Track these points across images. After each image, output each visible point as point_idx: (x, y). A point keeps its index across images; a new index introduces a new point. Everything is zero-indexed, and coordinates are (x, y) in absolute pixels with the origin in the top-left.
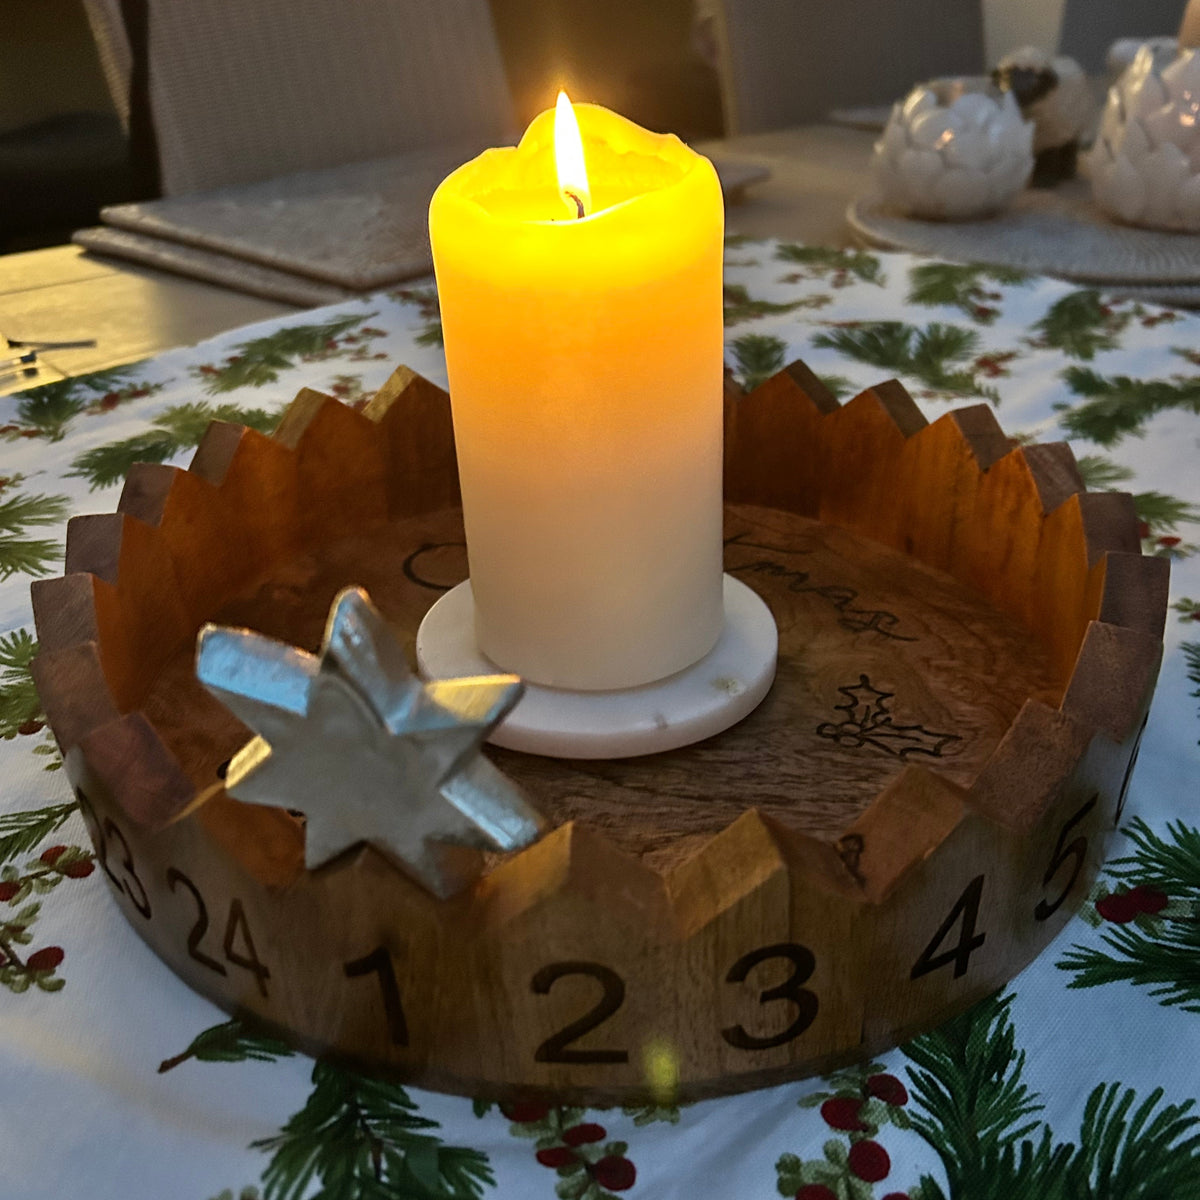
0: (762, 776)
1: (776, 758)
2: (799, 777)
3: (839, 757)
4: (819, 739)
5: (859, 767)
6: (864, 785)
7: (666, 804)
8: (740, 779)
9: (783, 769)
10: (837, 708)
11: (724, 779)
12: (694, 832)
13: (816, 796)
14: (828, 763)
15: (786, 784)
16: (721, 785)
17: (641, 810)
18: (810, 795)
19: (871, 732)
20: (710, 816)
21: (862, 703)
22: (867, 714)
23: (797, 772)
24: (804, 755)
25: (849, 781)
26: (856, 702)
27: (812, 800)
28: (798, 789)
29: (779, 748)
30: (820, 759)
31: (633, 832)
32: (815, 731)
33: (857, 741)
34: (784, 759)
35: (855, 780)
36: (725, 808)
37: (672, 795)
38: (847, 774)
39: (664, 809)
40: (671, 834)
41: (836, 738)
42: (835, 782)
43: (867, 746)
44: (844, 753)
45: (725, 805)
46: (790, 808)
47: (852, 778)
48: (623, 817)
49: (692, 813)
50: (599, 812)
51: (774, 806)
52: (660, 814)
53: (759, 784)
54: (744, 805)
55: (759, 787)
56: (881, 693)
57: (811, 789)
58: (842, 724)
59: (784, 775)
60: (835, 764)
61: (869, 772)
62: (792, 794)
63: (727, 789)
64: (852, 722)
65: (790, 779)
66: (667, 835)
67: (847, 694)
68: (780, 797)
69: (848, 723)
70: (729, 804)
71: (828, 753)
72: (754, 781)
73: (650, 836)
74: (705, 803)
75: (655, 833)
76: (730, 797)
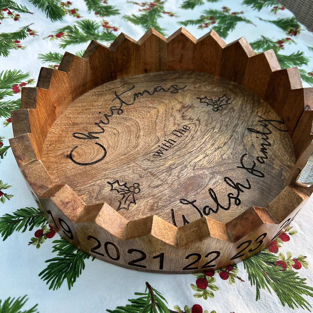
0: (228, 125)
2: (230, 120)
3: (225, 112)
4: (218, 112)
5: (230, 110)
6: (236, 112)
8: (227, 128)
9: (226, 121)
10: (207, 106)
15: (231, 122)
18: (236, 120)
19: (218, 104)
21: (207, 102)
22: (211, 102)
23: (228, 119)
24: (223, 116)
25: (234, 113)
27: (238, 120)
28: (234, 121)
30: (225, 114)
32: (215, 112)
33: (221, 107)
34: (223, 120)
38: (231, 113)
41: (218, 110)
42: (233, 115)
43: (223, 106)
44: (224, 110)
46: (240, 125)
48: (233, 150)
51: (238, 127)
53: (230, 126)
54: (236, 130)
56: (205, 98)
59: (228, 121)
60: (227, 113)
61: (232, 110)
62: (235, 123)
67: (203, 102)
69: (214, 106)
71: (223, 113)
72: (229, 126)
73: (242, 148)
74: (234, 136)
75: (241, 147)
76: (233, 132)
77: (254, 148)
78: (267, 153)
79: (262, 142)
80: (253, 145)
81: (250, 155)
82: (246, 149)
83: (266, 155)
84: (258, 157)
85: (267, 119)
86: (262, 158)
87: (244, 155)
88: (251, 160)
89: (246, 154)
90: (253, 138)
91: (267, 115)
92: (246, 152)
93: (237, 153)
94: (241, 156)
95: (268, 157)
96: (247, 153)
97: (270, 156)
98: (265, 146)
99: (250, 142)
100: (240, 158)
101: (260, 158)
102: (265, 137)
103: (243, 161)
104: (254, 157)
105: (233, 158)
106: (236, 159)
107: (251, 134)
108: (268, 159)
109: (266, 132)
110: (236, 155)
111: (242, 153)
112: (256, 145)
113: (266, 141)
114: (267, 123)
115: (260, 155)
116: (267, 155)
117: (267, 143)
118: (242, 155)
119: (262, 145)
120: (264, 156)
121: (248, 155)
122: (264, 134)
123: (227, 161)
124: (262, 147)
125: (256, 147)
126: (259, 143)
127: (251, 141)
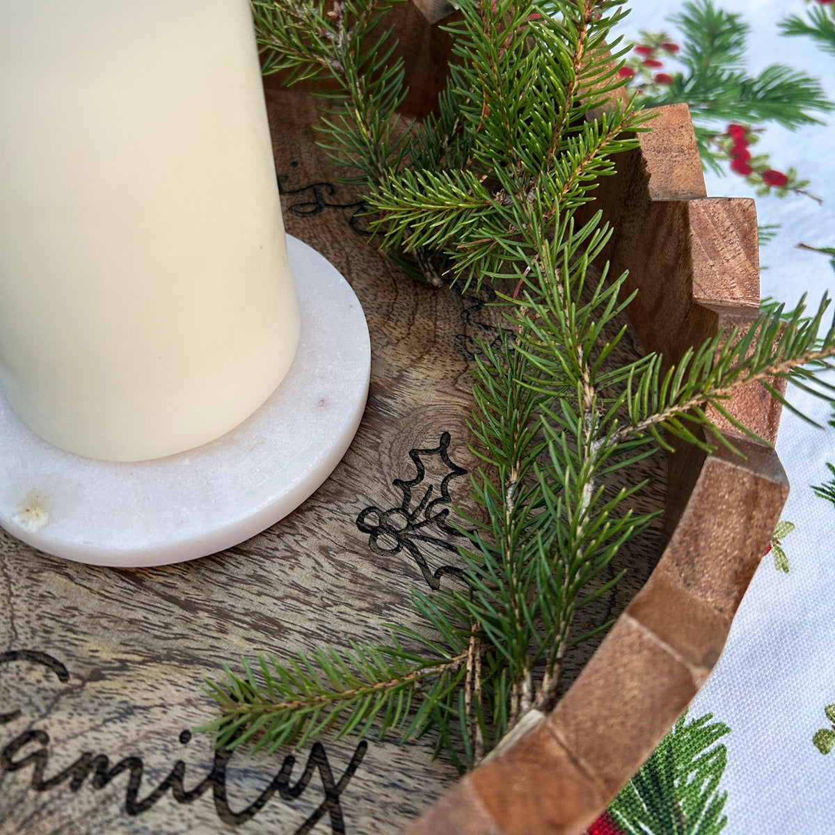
0: (268, 583)
1: (295, 554)
2: (307, 592)
3: (366, 569)
4: (354, 530)
5: (379, 588)
6: (374, 620)
7: (145, 607)
8: (243, 581)
9: (296, 576)
10: (396, 482)
11: (223, 579)
12: (156, 659)
13: (313, 627)
14: (348, 575)
15: (289, 601)
16: (216, 589)
17: (115, 610)
18: (307, 625)
19: (418, 532)
20: (184, 636)
21: (427, 480)
22: (425, 499)
23: (306, 584)
24: (328, 557)
25: (361, 610)
26: (421, 476)
27: (307, 635)
28: (299, 611)
29: (305, 538)
30: (342, 565)
31: (92, 644)
32: (355, 518)
33: (395, 543)
34: (303, 559)
35: (368, 610)
36: (206, 626)
37: (159, 595)
38: (361, 597)
39: (139, 615)
40: (129, 657)
41: (374, 532)
42: (343, 608)
43: (405, 555)
44: (373, 561)
45: (207, 621)
46: (276, 642)
47: (364, 605)
48: (91, 616)
49: (167, 626)
50: (68, 603)
51: (260, 636)
52: (131, 622)
53: (259, 594)
54: (229, 626)
55: (256, 599)
56: (452, 466)
57: (312, 616)
58: (391, 511)
59: (294, 585)
60: (357, 577)
61: (388, 598)
62: (287, 618)
63: (219, 595)
64: (402, 509)
65: (295, 592)
66: (124, 657)
67: (416, 460)
68: (273, 621)
69: (397, 510)
70: (212, 622)
71: (355, 557)
72: (255, 589)
73: (106, 655)
74: (187, 614)
75: (113, 651)
76: (218, 609)
77: (106, 721)
78: (75, 787)
79: (153, 760)
80: (127, 711)
81: (57, 699)
82: (97, 676)
83: (56, 781)
84: (45, 740)
85: (345, 799)
86: (40, 758)
87: (62, 666)
88: (26, 700)
89: (64, 676)
90: (176, 712)
91: (385, 805)
92: (78, 676)
93: (74, 632)
94: (51, 652)
95: (45, 796)
96: (74, 681)
97: (51, 807)
98: (122, 780)
99: (149, 695)
100: (42, 649)
101: (35, 746)
102: (189, 783)
103: (24, 664)
104: (43, 717)
105: (40, 618)
106: (34, 632)
107: (209, 703)
108: (32, 793)
109: (230, 786)
110: (59, 631)
111: (69, 655)
112: (132, 726)
113: (164, 787)
114: (314, 798)
115: (57, 750)
116: (62, 786)
117: (145, 791)
118: (61, 658)
119: (135, 763)
120: (53, 768)
121: (62, 686)
122: (217, 777)
123: (27, 591)
124: (115, 759)
125: (116, 727)
126: (142, 745)
127: (158, 702)
